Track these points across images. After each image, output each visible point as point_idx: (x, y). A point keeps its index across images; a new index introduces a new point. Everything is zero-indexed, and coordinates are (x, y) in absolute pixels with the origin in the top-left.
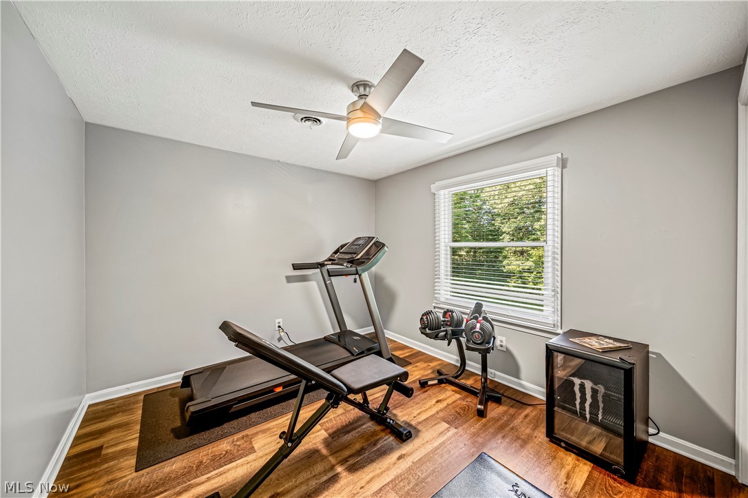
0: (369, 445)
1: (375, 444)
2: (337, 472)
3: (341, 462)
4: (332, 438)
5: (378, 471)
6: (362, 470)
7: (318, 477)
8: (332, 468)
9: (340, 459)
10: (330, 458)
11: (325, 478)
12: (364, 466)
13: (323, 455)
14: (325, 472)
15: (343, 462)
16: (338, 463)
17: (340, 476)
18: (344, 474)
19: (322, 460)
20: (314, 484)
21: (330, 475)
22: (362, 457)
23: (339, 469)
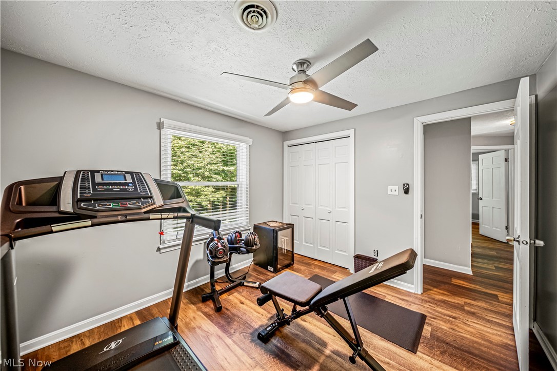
0: (299, 338)
1: (297, 335)
2: (331, 353)
3: (321, 353)
4: (299, 366)
5: (319, 330)
6: (322, 338)
7: (341, 364)
8: (328, 357)
9: (319, 354)
10: (321, 361)
11: (339, 359)
12: (318, 338)
13: (320, 367)
14: (334, 360)
15: (321, 352)
16: (323, 354)
17: (333, 350)
18: (330, 348)
19: (325, 367)
20: (347, 365)
21: (335, 356)
22: (312, 341)
23: (327, 352)
